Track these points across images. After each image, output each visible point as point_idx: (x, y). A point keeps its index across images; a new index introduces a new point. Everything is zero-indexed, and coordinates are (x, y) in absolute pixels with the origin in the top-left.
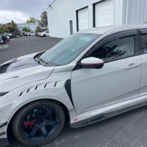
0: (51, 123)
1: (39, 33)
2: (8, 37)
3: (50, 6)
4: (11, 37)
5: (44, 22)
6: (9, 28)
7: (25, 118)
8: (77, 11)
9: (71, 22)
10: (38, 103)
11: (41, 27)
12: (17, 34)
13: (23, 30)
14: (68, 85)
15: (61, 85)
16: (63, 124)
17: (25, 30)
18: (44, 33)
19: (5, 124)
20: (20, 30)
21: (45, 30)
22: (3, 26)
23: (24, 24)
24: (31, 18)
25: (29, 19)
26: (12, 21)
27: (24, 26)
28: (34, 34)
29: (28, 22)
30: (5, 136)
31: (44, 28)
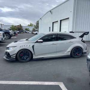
0: (27, 57)
1: (33, 32)
2: (17, 33)
3: (41, 19)
4: (18, 33)
5: (37, 26)
6: (18, 28)
7: (20, 53)
8: (53, 23)
9: (50, 28)
10: (24, 50)
11: (35, 29)
12: (22, 32)
13: (25, 30)
14: (33, 47)
15: (31, 46)
16: (30, 58)
17: (27, 30)
18: (36, 32)
19: (15, 54)
20: (24, 29)
21: (37, 30)
22: (15, 27)
23: (26, 26)
24: (30, 23)
25: (30, 24)
26: (20, 25)
27: (26, 28)
28: (31, 32)
29: (29, 25)
30: (15, 57)
31: (37, 29)
